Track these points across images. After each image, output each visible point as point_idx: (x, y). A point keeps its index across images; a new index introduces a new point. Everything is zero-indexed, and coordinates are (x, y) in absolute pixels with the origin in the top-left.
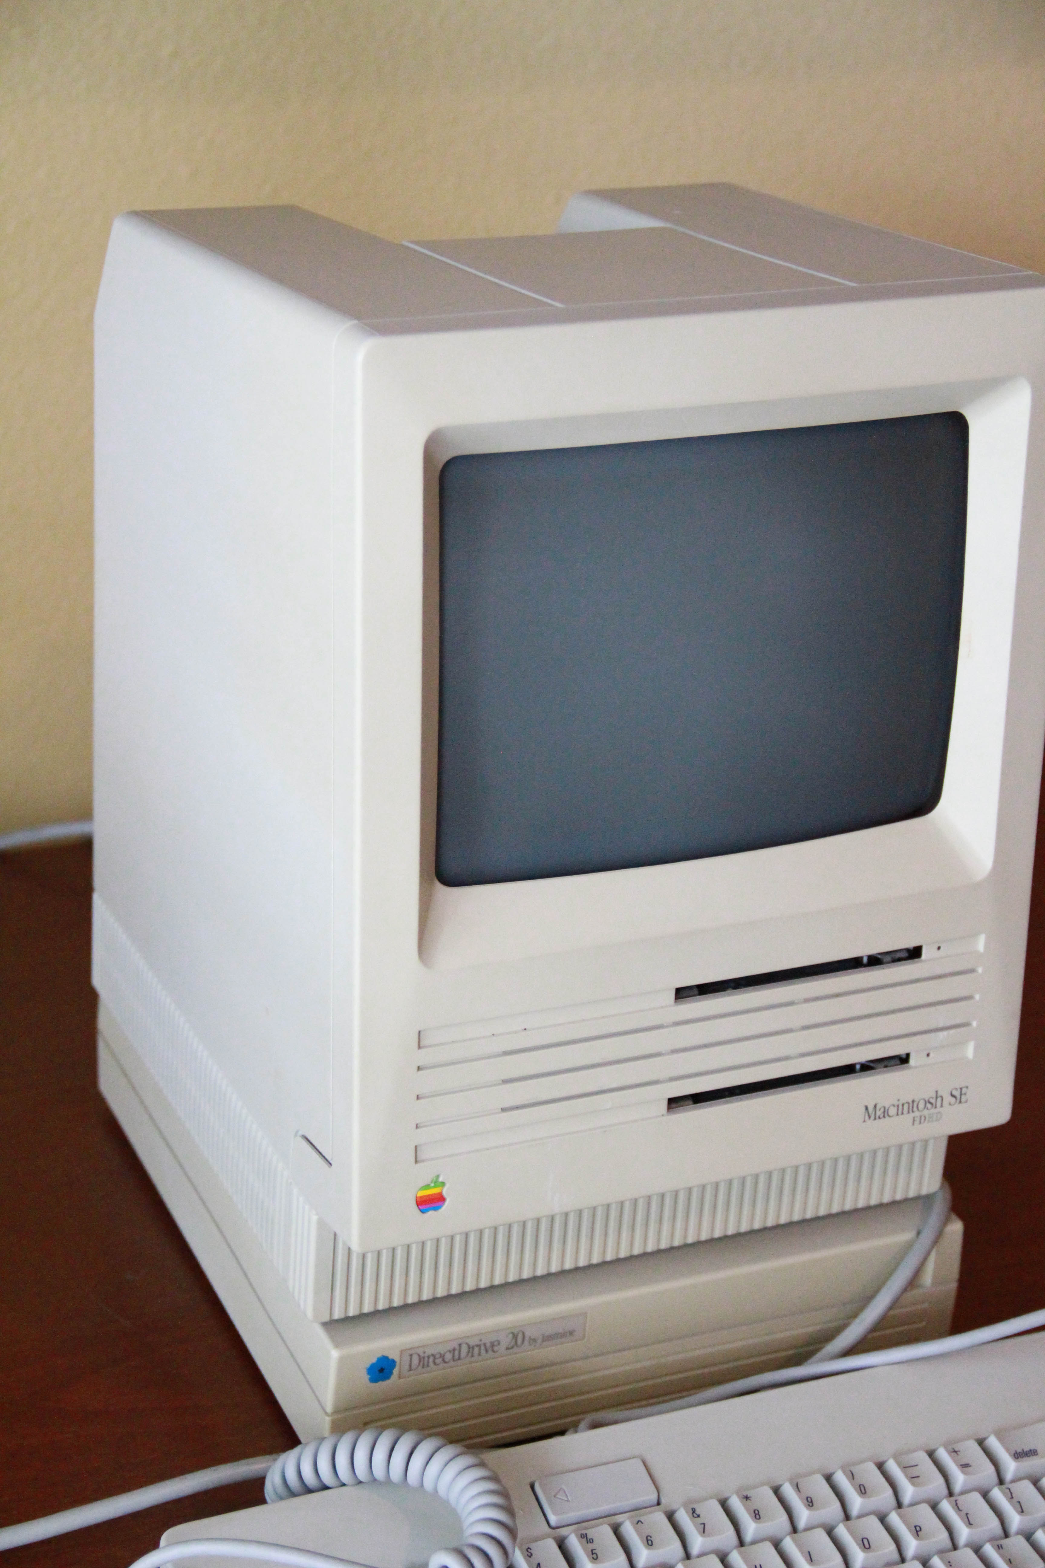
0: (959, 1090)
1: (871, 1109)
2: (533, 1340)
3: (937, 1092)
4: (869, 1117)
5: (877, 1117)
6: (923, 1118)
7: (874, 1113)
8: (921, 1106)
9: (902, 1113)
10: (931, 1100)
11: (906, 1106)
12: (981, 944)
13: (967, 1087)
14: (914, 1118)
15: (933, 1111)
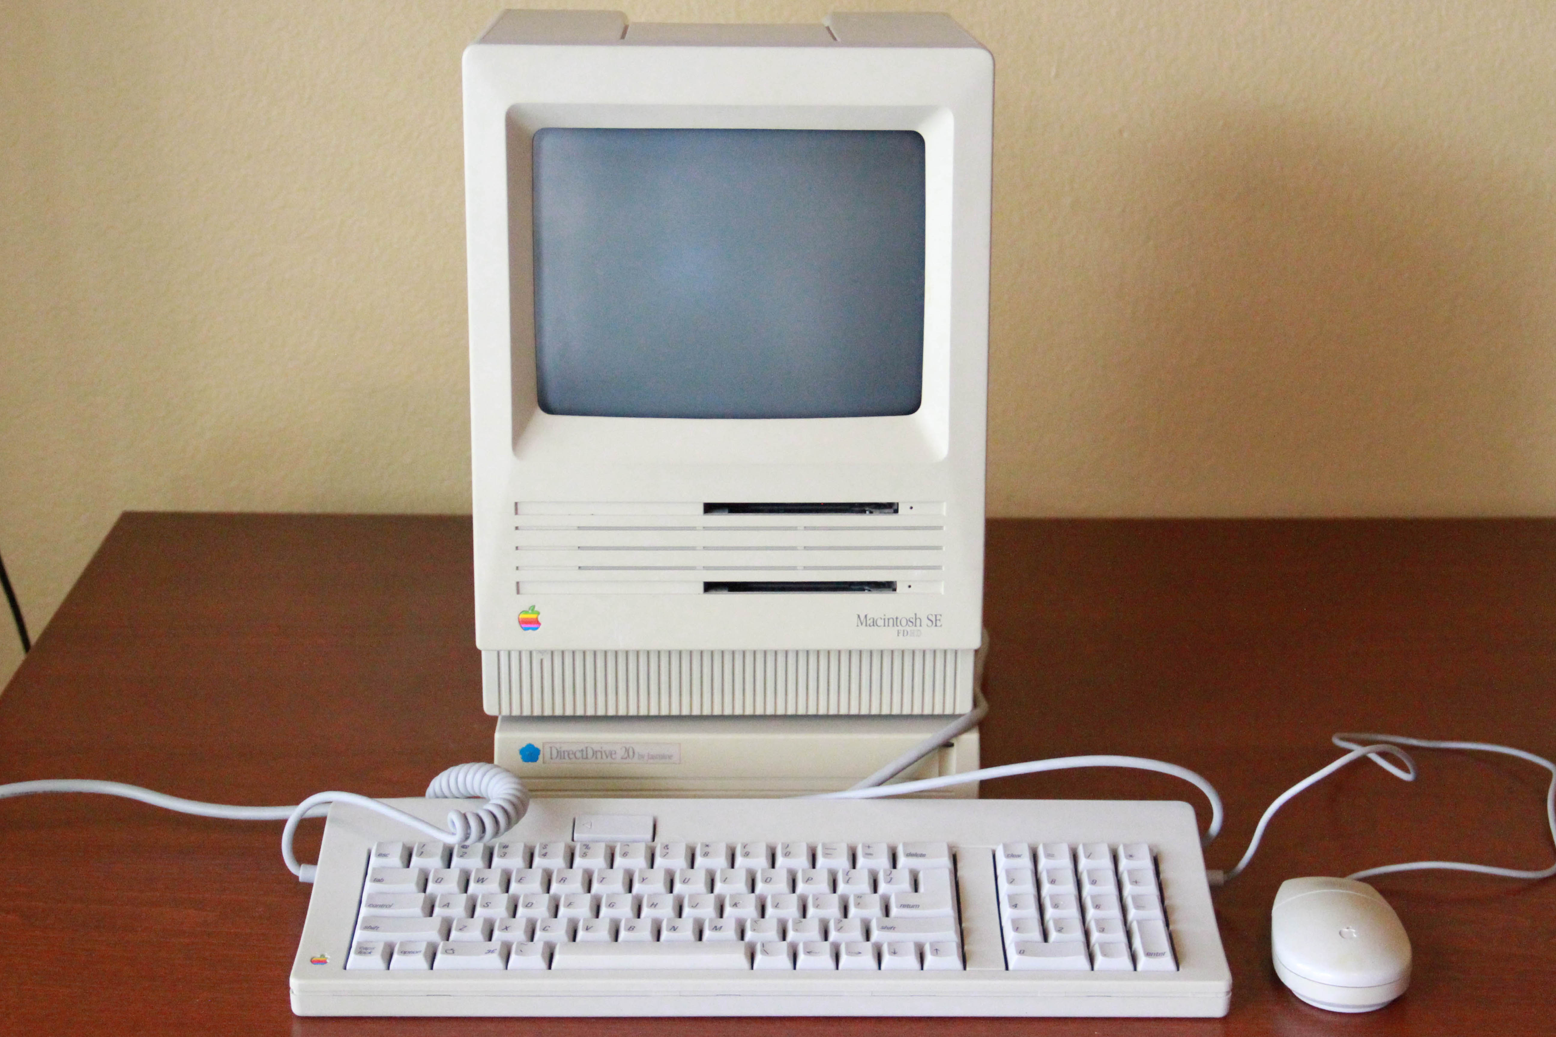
0: (934, 616)
1: (862, 618)
2: (641, 757)
3: (916, 614)
4: (862, 624)
5: (868, 624)
6: (906, 633)
7: (864, 621)
8: (904, 622)
9: (888, 626)
10: (911, 620)
11: (891, 621)
12: (944, 509)
13: (941, 615)
14: (898, 631)
15: (914, 628)
